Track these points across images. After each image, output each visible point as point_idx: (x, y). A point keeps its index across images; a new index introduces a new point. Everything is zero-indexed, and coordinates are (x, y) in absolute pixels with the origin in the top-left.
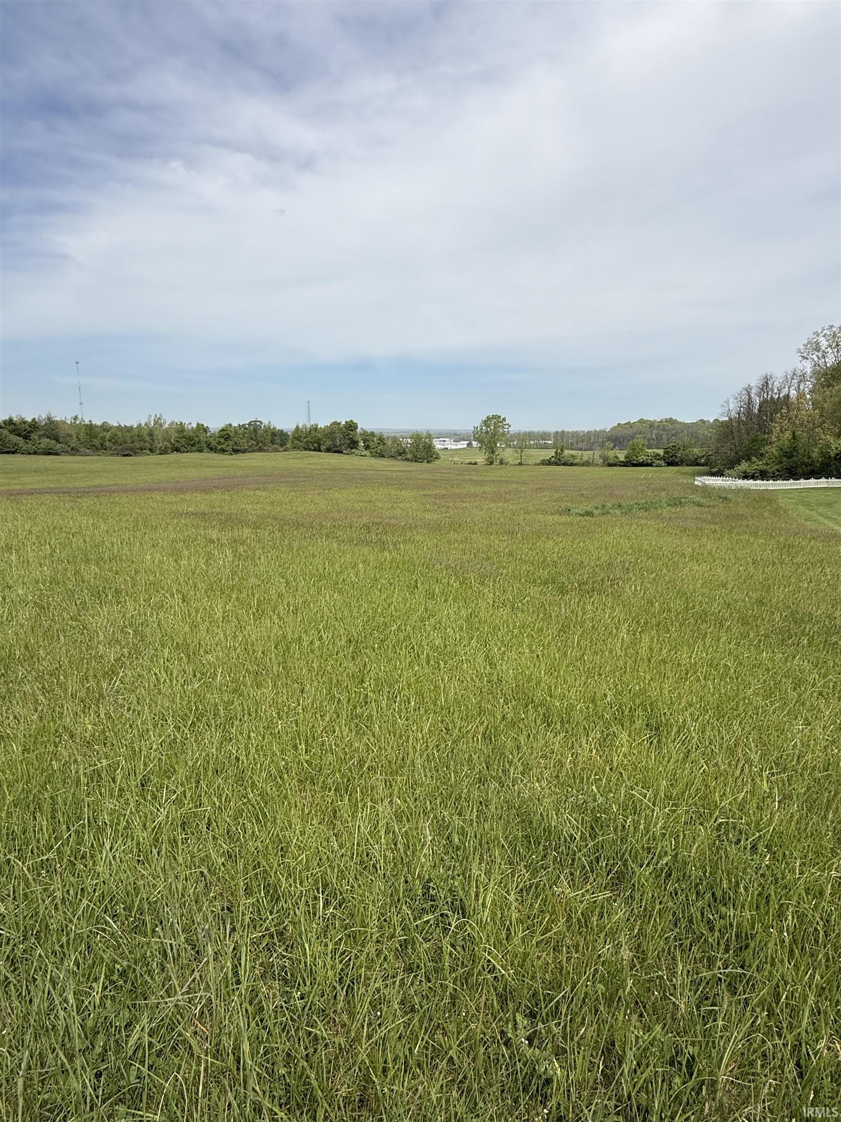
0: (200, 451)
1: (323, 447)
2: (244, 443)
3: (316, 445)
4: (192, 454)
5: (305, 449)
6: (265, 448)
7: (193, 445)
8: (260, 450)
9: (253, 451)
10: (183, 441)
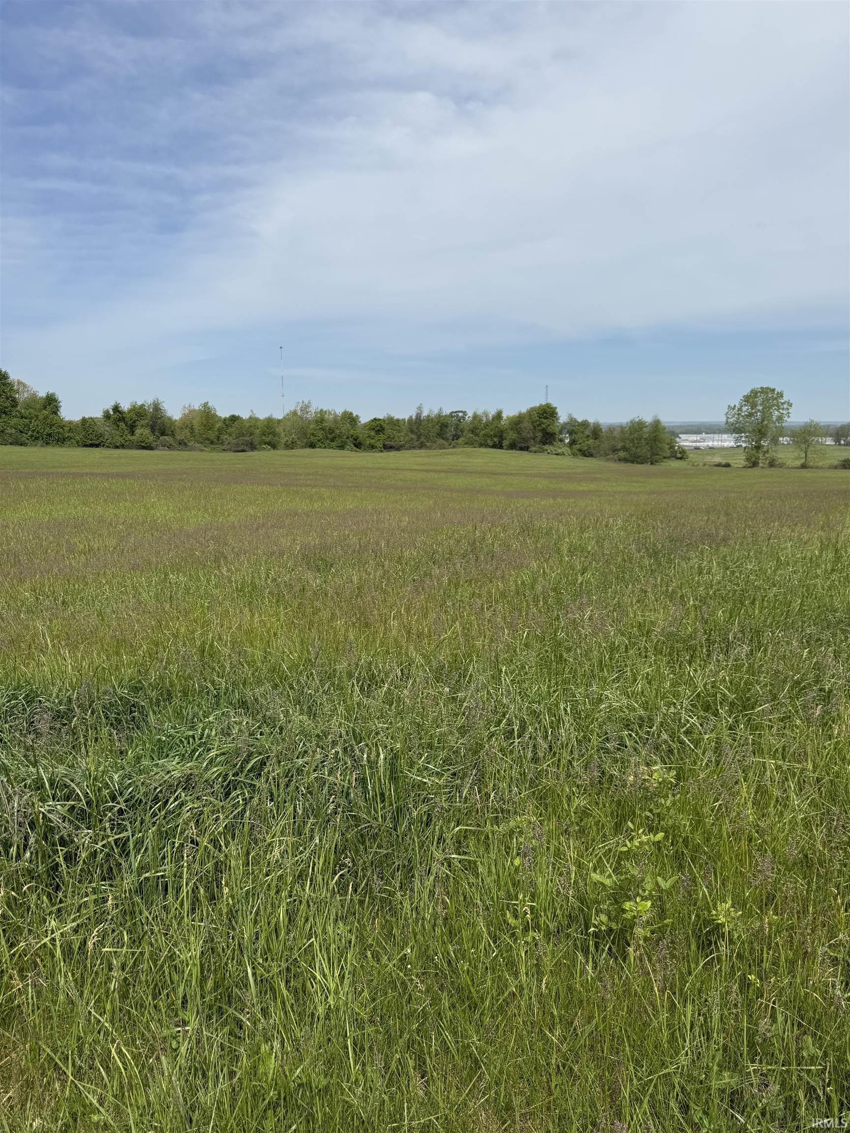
0: (342, 447)
1: (506, 443)
2: (401, 437)
3: (496, 439)
4: (331, 450)
5: (481, 445)
6: (428, 444)
7: (332, 440)
8: (422, 446)
9: (410, 448)
10: (320, 435)
